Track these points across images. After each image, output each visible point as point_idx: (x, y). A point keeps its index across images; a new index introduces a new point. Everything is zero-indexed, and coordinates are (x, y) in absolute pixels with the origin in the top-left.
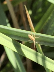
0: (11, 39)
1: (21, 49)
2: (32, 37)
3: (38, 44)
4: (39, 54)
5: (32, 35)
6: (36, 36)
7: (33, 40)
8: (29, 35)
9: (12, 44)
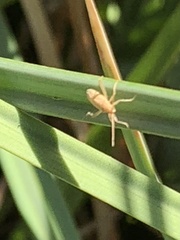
0: (12, 110)
1: (59, 154)
2: (102, 101)
3: (130, 127)
4: (137, 175)
5: (101, 93)
6: (121, 94)
7: (106, 114)
8: (91, 93)
9: (20, 130)
